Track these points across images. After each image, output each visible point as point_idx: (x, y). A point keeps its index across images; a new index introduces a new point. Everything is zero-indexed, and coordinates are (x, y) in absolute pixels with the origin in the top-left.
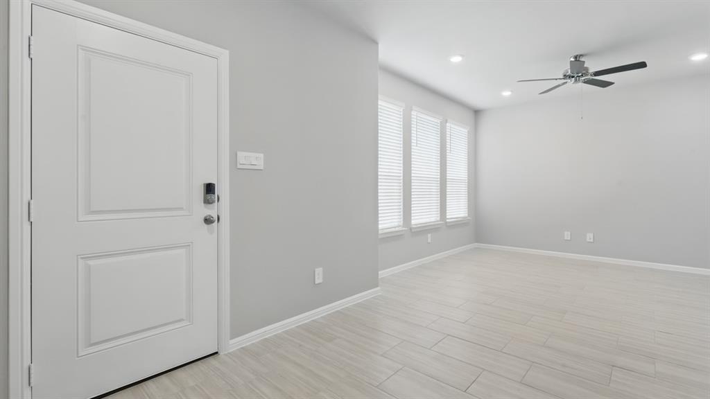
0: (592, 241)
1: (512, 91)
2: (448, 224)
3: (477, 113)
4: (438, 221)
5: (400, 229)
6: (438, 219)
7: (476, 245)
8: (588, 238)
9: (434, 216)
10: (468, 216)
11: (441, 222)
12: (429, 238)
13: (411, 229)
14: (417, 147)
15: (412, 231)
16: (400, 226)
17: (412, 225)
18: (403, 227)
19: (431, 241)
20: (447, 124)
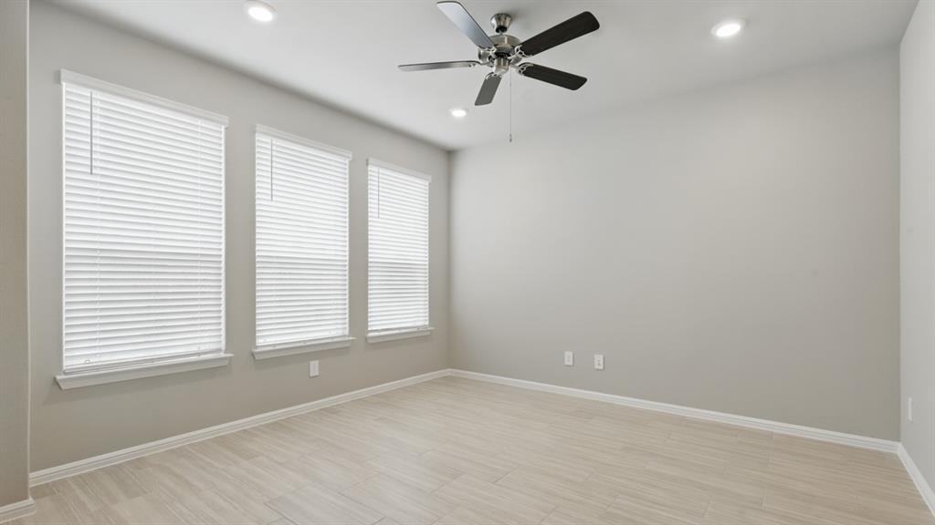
0: (601, 367)
1: (467, 110)
2: (370, 341)
3: (450, 154)
4: (344, 336)
5: (222, 355)
6: (347, 332)
7: (448, 372)
8: (596, 363)
9: (332, 327)
10: (430, 324)
11: (347, 339)
12: (314, 368)
13: (253, 355)
14: (272, 204)
15: (257, 357)
16: (218, 350)
17: (256, 347)
18: (226, 352)
19: (317, 374)
20: (370, 168)
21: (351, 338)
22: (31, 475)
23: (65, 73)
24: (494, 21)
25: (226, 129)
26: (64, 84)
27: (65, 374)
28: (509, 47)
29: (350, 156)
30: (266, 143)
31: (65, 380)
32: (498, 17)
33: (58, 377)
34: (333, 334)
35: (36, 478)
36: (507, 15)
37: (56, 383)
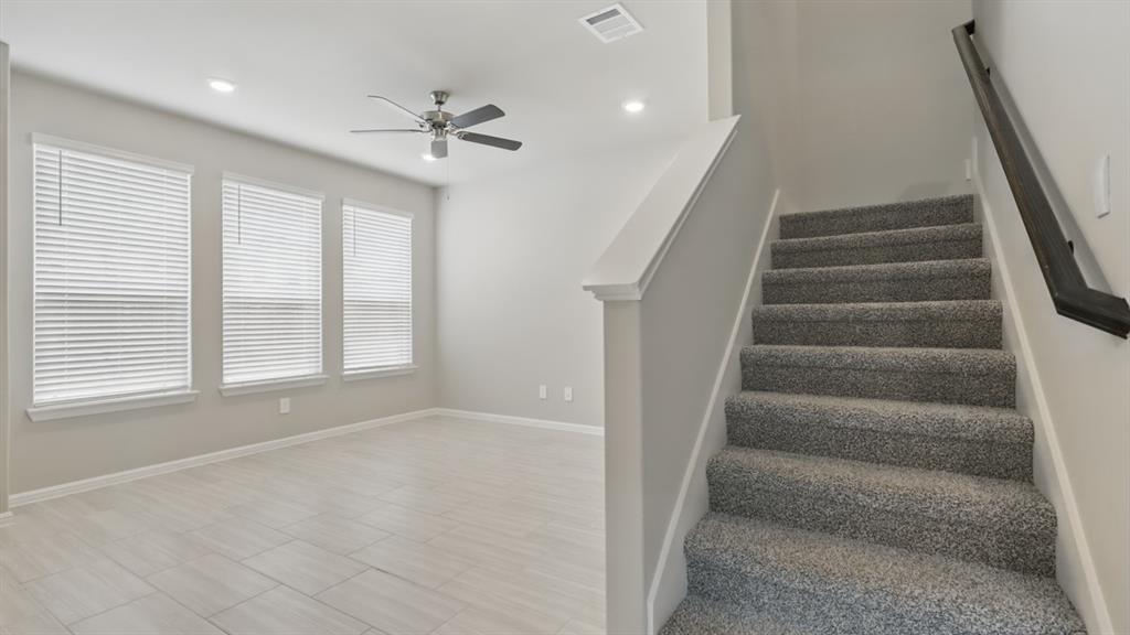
2: (345, 379)
4: (317, 374)
5: (188, 391)
6: (320, 370)
7: (436, 411)
9: (305, 365)
10: (414, 362)
11: (320, 377)
12: (285, 405)
13: (220, 392)
14: (241, 246)
15: (224, 394)
16: (185, 387)
17: (224, 384)
18: (193, 388)
19: (287, 411)
20: (344, 208)
21: (324, 376)
22: (11, 497)
23: (35, 136)
24: (433, 96)
25: (192, 177)
26: (35, 145)
27: (35, 407)
28: (443, 121)
29: (323, 196)
30: (234, 189)
31: (34, 413)
32: (436, 94)
33: (30, 410)
34: (307, 372)
35: (14, 499)
36: (443, 93)
37: (27, 415)
